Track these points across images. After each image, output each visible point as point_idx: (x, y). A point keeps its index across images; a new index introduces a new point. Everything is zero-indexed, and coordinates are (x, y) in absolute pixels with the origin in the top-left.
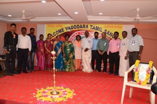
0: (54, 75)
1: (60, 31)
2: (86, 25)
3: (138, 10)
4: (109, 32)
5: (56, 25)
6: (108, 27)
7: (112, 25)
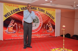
0: (64, 40)
1: (16, 10)
2: (35, 8)
3: (75, 2)
4: (48, 13)
5: (13, 5)
6: (48, 10)
7: (50, 9)
